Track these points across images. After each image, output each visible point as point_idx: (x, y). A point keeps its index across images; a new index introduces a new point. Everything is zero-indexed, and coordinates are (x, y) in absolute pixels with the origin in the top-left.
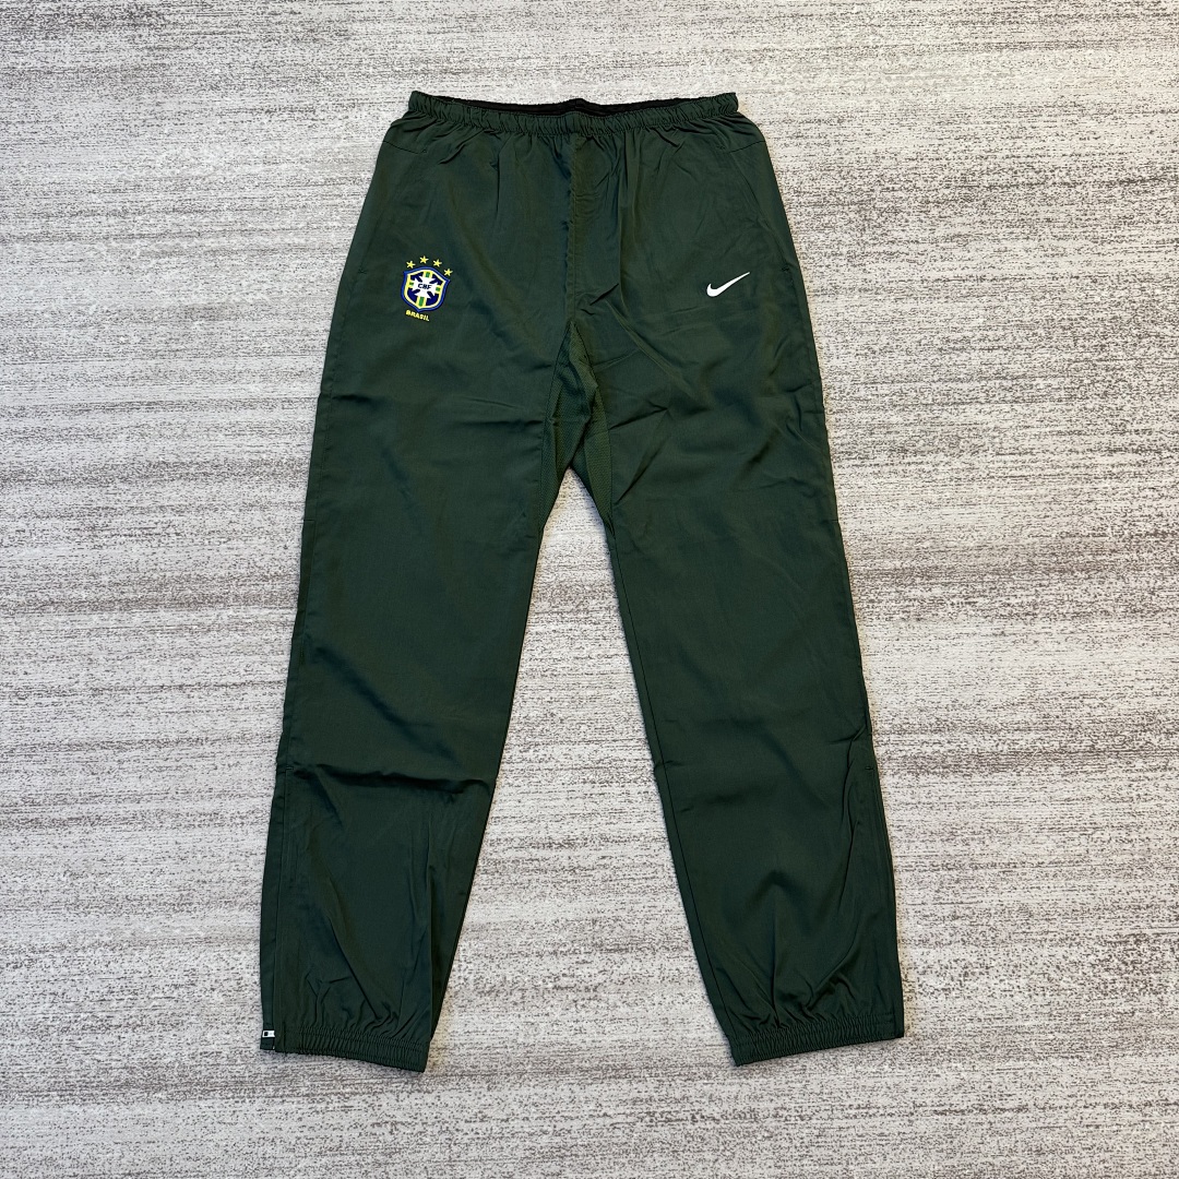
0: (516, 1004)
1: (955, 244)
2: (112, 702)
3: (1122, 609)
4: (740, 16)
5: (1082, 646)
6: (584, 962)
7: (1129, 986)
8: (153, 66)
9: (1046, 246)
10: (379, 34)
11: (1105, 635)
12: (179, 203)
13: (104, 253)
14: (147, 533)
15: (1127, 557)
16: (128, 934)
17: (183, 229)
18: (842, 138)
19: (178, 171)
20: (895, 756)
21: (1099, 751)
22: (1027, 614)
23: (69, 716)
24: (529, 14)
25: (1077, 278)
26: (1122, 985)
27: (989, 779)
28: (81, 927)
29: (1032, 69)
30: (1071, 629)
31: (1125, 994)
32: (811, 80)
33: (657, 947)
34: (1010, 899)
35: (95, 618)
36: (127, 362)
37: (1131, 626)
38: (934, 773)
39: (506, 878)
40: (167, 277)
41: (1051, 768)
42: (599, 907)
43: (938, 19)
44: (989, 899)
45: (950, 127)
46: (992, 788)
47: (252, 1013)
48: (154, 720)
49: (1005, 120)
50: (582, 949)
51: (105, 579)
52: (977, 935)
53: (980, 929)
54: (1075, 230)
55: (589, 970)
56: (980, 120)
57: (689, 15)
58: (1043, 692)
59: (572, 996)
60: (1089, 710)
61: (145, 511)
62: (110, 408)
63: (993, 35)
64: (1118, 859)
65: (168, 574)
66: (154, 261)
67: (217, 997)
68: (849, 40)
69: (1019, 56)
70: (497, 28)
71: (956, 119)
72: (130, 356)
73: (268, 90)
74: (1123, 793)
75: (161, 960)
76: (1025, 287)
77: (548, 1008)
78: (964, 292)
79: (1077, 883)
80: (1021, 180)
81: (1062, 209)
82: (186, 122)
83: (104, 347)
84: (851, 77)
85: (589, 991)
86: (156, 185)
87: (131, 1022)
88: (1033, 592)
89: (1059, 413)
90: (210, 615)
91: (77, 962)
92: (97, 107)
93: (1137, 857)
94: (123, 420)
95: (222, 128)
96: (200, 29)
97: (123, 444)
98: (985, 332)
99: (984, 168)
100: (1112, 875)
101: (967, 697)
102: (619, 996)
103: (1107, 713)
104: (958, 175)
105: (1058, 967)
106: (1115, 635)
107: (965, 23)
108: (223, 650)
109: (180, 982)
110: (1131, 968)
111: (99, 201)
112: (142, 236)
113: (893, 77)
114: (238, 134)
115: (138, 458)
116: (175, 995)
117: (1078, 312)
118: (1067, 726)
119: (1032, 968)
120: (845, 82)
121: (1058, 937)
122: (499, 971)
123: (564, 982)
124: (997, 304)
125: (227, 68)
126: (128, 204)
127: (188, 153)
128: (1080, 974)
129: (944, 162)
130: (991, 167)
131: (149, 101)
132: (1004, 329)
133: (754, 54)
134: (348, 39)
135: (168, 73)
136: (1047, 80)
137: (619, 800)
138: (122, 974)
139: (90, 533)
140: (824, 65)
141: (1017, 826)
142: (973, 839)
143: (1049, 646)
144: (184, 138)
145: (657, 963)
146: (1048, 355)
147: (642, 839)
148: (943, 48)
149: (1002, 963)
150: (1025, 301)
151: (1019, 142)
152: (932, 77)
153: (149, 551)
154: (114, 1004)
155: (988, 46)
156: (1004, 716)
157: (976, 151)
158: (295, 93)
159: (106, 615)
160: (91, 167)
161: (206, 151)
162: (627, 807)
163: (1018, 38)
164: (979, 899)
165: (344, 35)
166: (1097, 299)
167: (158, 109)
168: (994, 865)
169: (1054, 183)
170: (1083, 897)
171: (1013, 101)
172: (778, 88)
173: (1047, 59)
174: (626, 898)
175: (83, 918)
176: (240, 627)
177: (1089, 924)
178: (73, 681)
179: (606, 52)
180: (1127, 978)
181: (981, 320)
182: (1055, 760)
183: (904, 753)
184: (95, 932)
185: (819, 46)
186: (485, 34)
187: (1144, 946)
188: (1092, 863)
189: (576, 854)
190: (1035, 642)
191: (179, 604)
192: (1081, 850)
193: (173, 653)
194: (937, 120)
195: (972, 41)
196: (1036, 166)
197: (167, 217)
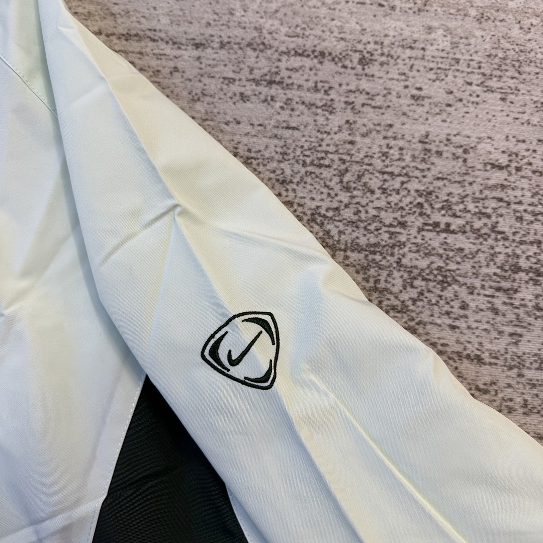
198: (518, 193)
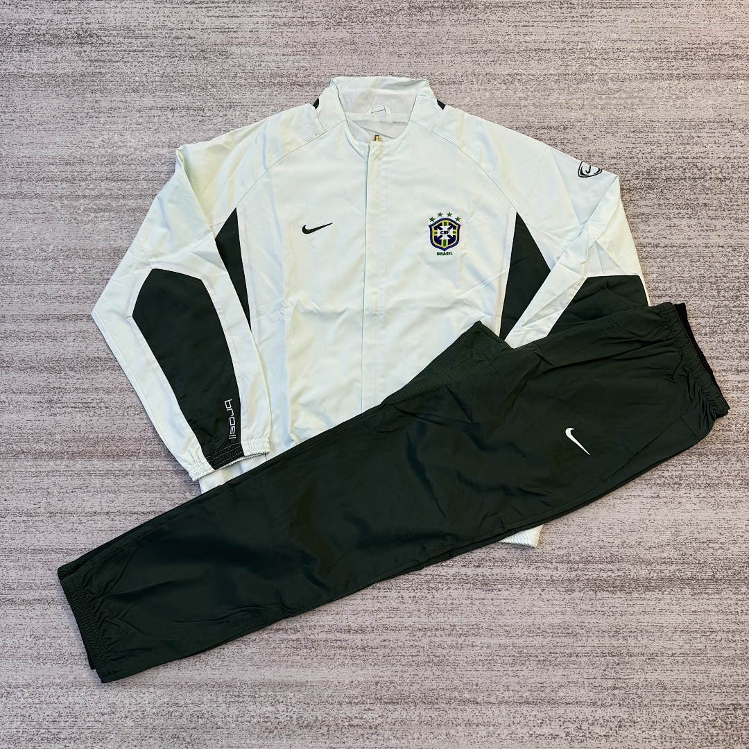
0: (323, 735)
1: (640, 220)
2: (62, 521)
3: (739, 482)
4: (499, 49)
5: (711, 507)
6: (369, 709)
7: (727, 739)
8: (94, 74)
9: (703, 223)
10: (249, 55)
11: (726, 500)
12: (110, 174)
13: (59, 208)
14: (87, 406)
15: (744, 446)
16: (71, 678)
17: (113, 192)
18: (566, 141)
19: (110, 151)
20: (582, 579)
21: (717, 579)
22: (675, 484)
23: (34, 530)
24: (353, 43)
25: (723, 247)
26: (723, 738)
27: (643, 596)
28: (41, 672)
29: (700, 94)
30: (703, 495)
31: (724, 743)
32: (546, 97)
33: (418, 702)
34: (652, 677)
35: (51, 463)
36: (74, 286)
37: (744, 494)
38: (607, 591)
39: (319, 652)
40: (101, 226)
41: (684, 590)
42: (380, 674)
43: (637, 55)
44: (638, 677)
45: (641, 135)
46: (645, 602)
47: (151, 733)
48: (90, 535)
49: (680, 130)
50: (369, 700)
51: (58, 437)
52: (629, 701)
53: (631, 696)
54: (723, 213)
55: (373, 715)
56: (662, 130)
57: (464, 47)
58: (682, 538)
59: (360, 731)
60: (712, 551)
61: (85, 391)
62: (61, 319)
63: (674, 68)
64: (726, 653)
65: (100, 435)
66: (93, 215)
67: (129, 722)
68: (574, 69)
69: (692, 84)
70: (331, 53)
71: (646, 129)
72: (76, 282)
73: (172, 94)
74: (732, 608)
75: (93, 696)
76: (686, 252)
77: (345, 739)
78: (644, 255)
79: (697, 668)
80: (688, 175)
81: (715, 197)
82: (115, 115)
83: (59, 275)
84: (575, 96)
85: (372, 728)
86: (95, 160)
87: (73, 736)
88: (680, 468)
89: (704, 344)
90: (127, 464)
91: (38, 696)
92: (55, 103)
93: (738, 652)
94: (71, 327)
95: (140, 120)
96: (126, 48)
97: (71, 344)
98: (657, 284)
99: (663, 165)
100: (721, 663)
101: (632, 540)
102: (391, 732)
103: (724, 554)
104: (645, 170)
105: (681, 724)
106: (733, 500)
107: (655, 59)
108: (135, 488)
109: (105, 711)
110: (729, 727)
111: (56, 170)
112: (85, 197)
113: (604, 97)
114: (151, 125)
115: (81, 354)
116: (102, 719)
117: (721, 271)
118: (697, 562)
119: (664, 724)
120: (570, 100)
121: (682, 704)
122: (313, 713)
123: (355, 722)
124: (665, 263)
125: (144, 77)
126: (76, 173)
127: (116, 138)
128: (696, 729)
129: (636, 160)
130: (668, 165)
131: (90, 99)
132: (670, 282)
133: (508, 77)
134: (228, 58)
135: (103, 79)
136: (710, 102)
137: (396, 601)
138: (67, 705)
139: (48, 405)
140: (556, 87)
141: (660, 628)
142: (630, 636)
143: (689, 507)
144: (114, 127)
145: (417, 712)
146: (699, 302)
147: (411, 629)
148: (639, 77)
149: (644, 720)
150: (685, 263)
151: (689, 148)
152: (630, 98)
153: (88, 418)
154: (62, 724)
155: (670, 76)
156: (656, 553)
157: (658, 153)
158: (190, 97)
159: (58, 462)
160: (51, 146)
161: (129, 137)
162: (402, 607)
163: (692, 71)
164: (632, 676)
165: (225, 55)
166: (735, 263)
167: (96, 105)
168: (643, 654)
169: (711, 178)
170: (701, 678)
171: (686, 117)
172: (523, 103)
173: (711, 87)
174: (399, 668)
175: (42, 666)
176: (147, 473)
177: (704, 696)
178: (37, 506)
179: (405, 73)
180: (727, 733)
181: (655, 276)
182: (687, 584)
183: (588, 577)
184: (50, 676)
185: (553, 73)
186: (322, 57)
187: (739, 712)
188: (709, 655)
189: (366, 637)
190: (679, 503)
191: (107, 456)
192: (701, 646)
193: (103, 490)
194: (632, 130)
195: (659, 72)
196: (699, 165)
197: (102, 183)
198: (621, 165)
